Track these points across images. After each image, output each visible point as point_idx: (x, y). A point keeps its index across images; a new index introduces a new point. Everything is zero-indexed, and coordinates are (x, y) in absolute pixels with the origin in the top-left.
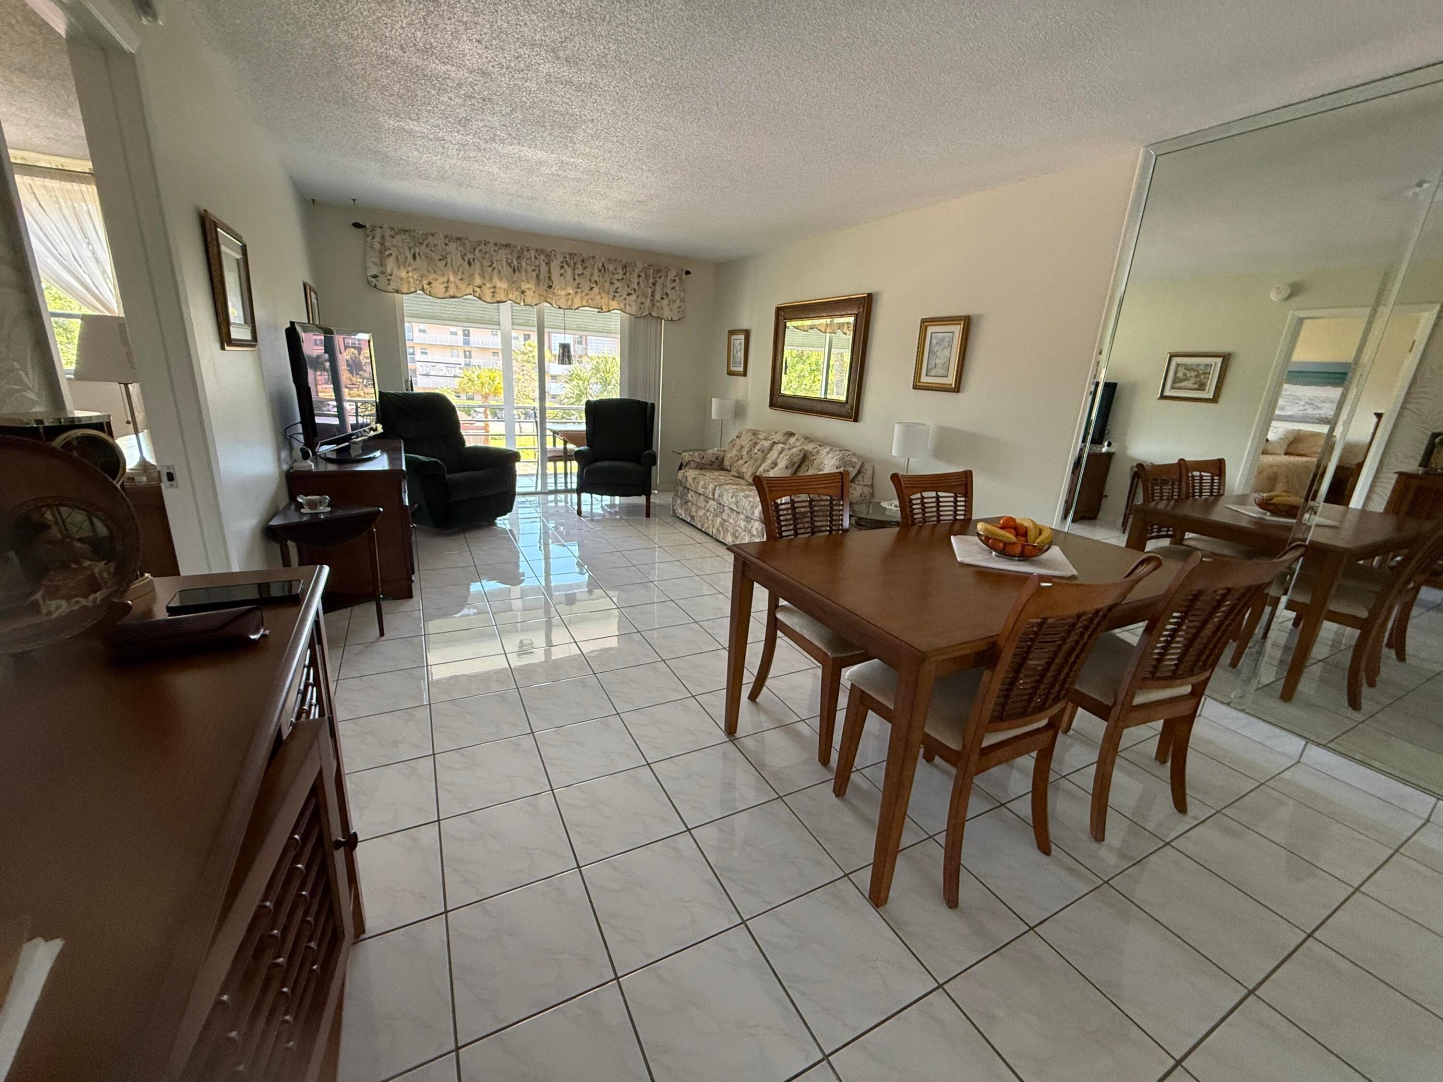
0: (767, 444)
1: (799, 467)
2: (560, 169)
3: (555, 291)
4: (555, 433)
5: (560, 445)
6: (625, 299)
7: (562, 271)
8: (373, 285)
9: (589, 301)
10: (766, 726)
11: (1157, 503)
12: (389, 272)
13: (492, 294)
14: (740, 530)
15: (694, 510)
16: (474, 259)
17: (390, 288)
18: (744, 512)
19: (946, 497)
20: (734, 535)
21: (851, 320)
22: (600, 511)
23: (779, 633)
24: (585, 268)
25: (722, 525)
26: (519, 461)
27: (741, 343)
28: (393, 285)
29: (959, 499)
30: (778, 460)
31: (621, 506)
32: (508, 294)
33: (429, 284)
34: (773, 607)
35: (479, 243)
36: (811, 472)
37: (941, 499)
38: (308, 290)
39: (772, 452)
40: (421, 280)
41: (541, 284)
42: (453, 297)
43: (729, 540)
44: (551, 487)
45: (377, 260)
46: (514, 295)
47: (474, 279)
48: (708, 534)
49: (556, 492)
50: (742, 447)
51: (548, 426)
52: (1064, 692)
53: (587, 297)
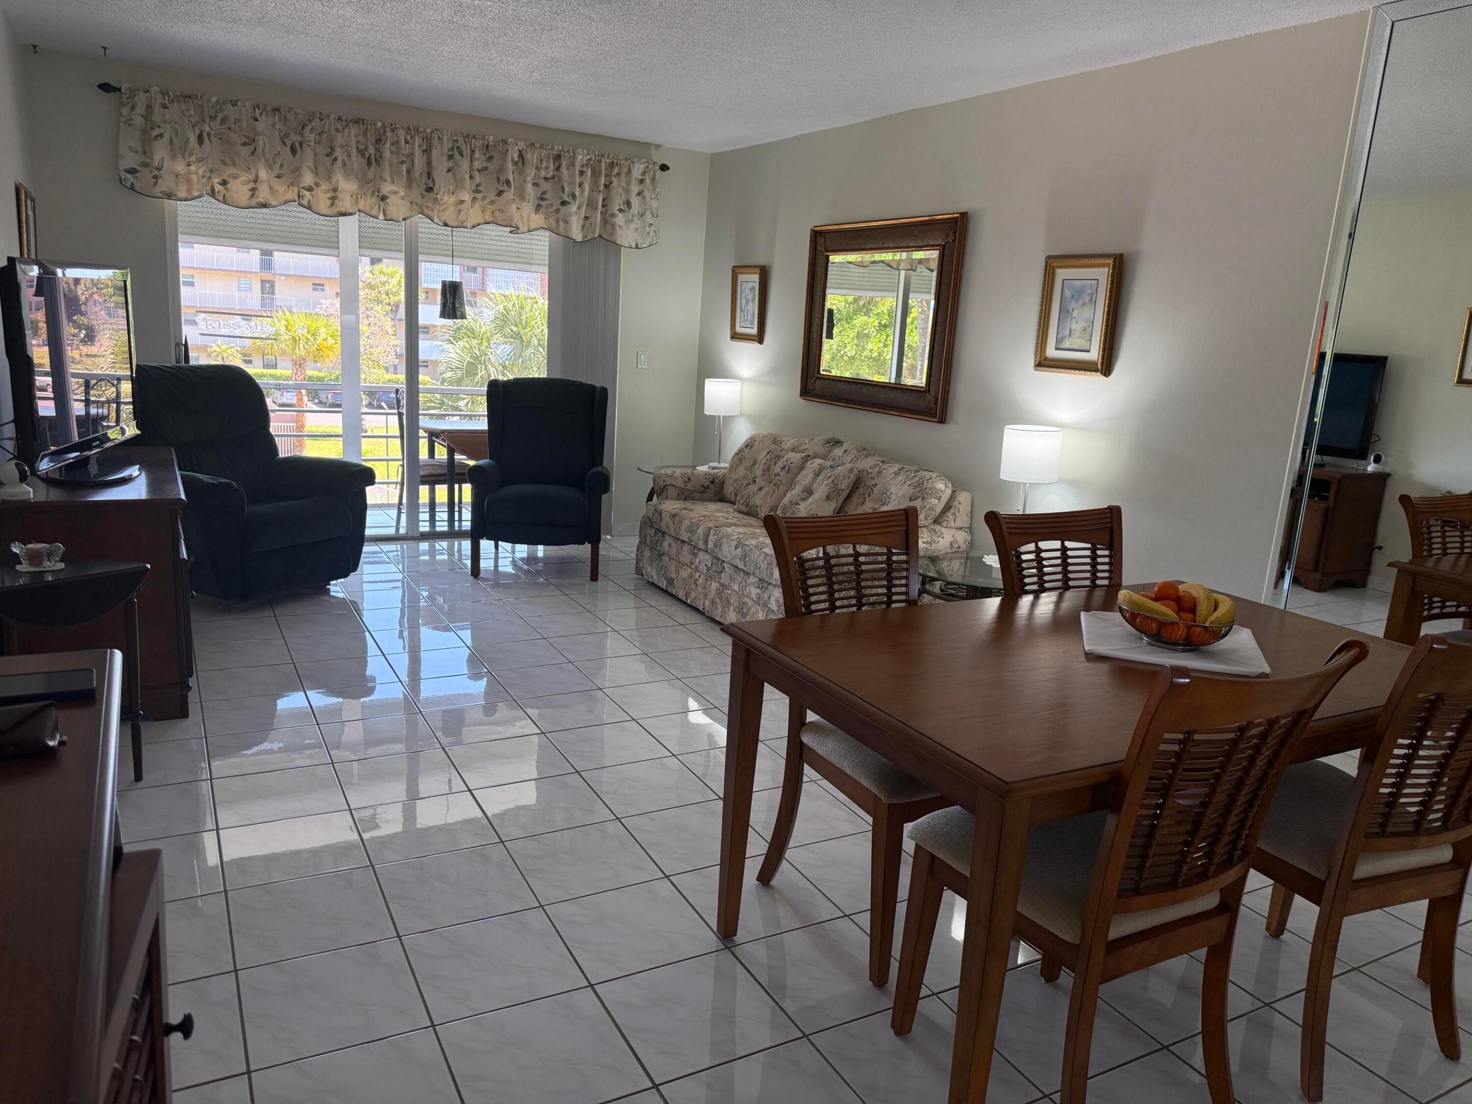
0: (795, 457)
1: (849, 497)
2: (455, 14)
3: (438, 197)
4: (433, 435)
5: (441, 453)
6: (557, 211)
7: (451, 164)
8: (129, 185)
9: (497, 213)
10: (786, 924)
11: (1439, 560)
12: (156, 163)
13: (329, 202)
14: (750, 603)
15: (673, 568)
16: (301, 144)
17: (157, 191)
18: (757, 572)
19: (1078, 548)
20: (740, 611)
21: (934, 254)
22: (510, 569)
23: (807, 769)
24: (490, 158)
25: (719, 593)
26: (372, 482)
27: (753, 288)
28: (164, 185)
29: (1099, 553)
30: (814, 485)
31: (547, 559)
32: (357, 202)
33: (224, 183)
34: (797, 723)
35: (311, 117)
36: (868, 507)
37: (1069, 553)
38: (23, 197)
39: (804, 473)
40: (210, 177)
41: (414, 185)
42: (265, 206)
43: (732, 617)
44: (424, 527)
45: (137, 145)
46: (368, 202)
47: (300, 176)
48: (696, 609)
49: (432, 536)
50: (754, 464)
51: (424, 422)
52: (1239, 852)
53: (493, 207)
